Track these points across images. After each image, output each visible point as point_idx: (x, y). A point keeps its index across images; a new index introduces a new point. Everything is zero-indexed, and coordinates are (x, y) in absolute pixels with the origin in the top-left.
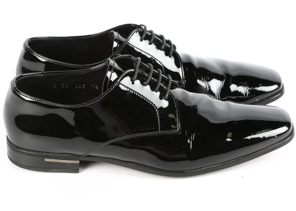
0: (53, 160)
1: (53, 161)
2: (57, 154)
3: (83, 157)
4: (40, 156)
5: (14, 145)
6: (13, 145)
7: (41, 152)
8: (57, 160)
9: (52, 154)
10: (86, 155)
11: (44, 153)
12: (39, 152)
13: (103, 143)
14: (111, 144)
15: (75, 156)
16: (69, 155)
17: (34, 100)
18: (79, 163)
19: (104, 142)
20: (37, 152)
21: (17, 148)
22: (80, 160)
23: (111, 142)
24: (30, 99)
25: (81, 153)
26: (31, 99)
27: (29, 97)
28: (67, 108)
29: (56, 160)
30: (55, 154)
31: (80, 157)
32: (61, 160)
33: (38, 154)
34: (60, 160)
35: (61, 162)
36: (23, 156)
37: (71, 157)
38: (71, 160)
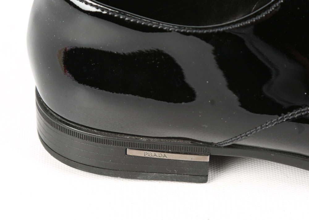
0: (148, 152)
1: (147, 156)
2: (156, 140)
3: (220, 147)
4: (115, 143)
5: (54, 114)
6: (51, 114)
7: (118, 133)
8: (157, 154)
9: (145, 140)
10: (226, 145)
11: (126, 137)
12: (113, 134)
13: (277, 116)
14: (294, 120)
15: (200, 145)
16: (186, 142)
17: (105, 12)
18: (208, 160)
19: (280, 115)
20: (110, 134)
21: (61, 121)
22: (212, 154)
23: (296, 114)
24: (94, 9)
25: (216, 140)
26: (98, 8)
27: (91, 5)
28: (185, 33)
29: (153, 153)
30: (152, 140)
31: (211, 148)
32: (167, 154)
33: (112, 138)
34: (163, 154)
35: (165, 158)
36: (77, 141)
37: (191, 146)
38: (190, 154)
